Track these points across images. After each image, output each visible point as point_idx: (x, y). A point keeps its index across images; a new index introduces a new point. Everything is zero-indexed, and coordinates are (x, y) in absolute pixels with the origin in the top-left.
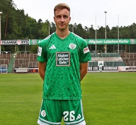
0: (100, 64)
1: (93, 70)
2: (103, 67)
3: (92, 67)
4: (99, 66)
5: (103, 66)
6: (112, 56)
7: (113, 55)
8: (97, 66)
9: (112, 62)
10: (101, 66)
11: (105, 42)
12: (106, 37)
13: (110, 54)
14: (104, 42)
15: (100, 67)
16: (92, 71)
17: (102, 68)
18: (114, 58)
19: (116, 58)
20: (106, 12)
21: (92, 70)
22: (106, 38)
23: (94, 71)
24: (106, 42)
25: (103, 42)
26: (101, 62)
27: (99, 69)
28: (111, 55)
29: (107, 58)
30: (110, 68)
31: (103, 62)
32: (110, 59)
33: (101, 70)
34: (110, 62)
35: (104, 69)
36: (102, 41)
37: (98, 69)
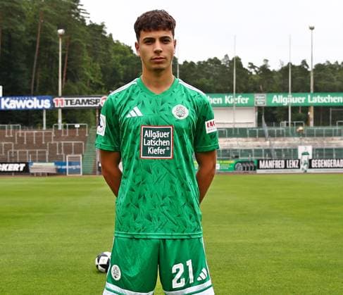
0: (303, 154)
1: (285, 168)
2: (310, 161)
3: (283, 161)
5: (310, 157)
6: (330, 134)
7: (331, 131)
8: (296, 158)
9: (331, 149)
10: (305, 159)
11: (311, 100)
12: (312, 88)
13: (325, 128)
14: (309, 101)
15: (303, 161)
16: (283, 171)
17: (307, 162)
18: (335, 138)
19: (339, 138)
20: (312, 29)
21: (283, 166)
22: (312, 91)
23: (289, 171)
24: (313, 102)
25: (306, 100)
26: (305, 148)
27: (302, 166)
28: (326, 131)
29: (318, 138)
30: (327, 163)
31: (309, 149)
32: (325, 142)
33: (305, 167)
34: (326, 149)
35: (313, 166)
36: (303, 99)
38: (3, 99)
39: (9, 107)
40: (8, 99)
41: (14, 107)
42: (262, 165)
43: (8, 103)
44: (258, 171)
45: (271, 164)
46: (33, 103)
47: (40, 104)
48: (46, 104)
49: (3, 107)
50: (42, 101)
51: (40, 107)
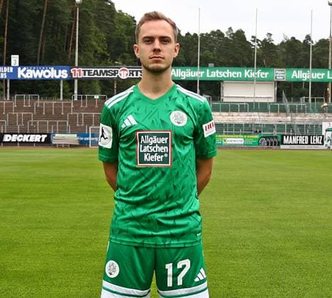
1: (309, 144)
3: (307, 137)
4: (323, 134)
8: (320, 134)
10: (329, 135)
15: (326, 137)
16: (306, 147)
17: (331, 138)
21: (307, 142)
23: (313, 147)
26: (329, 125)
27: (325, 143)
33: (329, 143)
37: (323, 141)
38: (19, 69)
39: (26, 76)
40: (25, 69)
41: (31, 77)
42: (286, 141)
43: (25, 72)
44: (282, 147)
45: (295, 140)
46: (51, 73)
47: (57, 74)
48: (63, 74)
49: (19, 77)
50: (60, 71)
51: (57, 77)
